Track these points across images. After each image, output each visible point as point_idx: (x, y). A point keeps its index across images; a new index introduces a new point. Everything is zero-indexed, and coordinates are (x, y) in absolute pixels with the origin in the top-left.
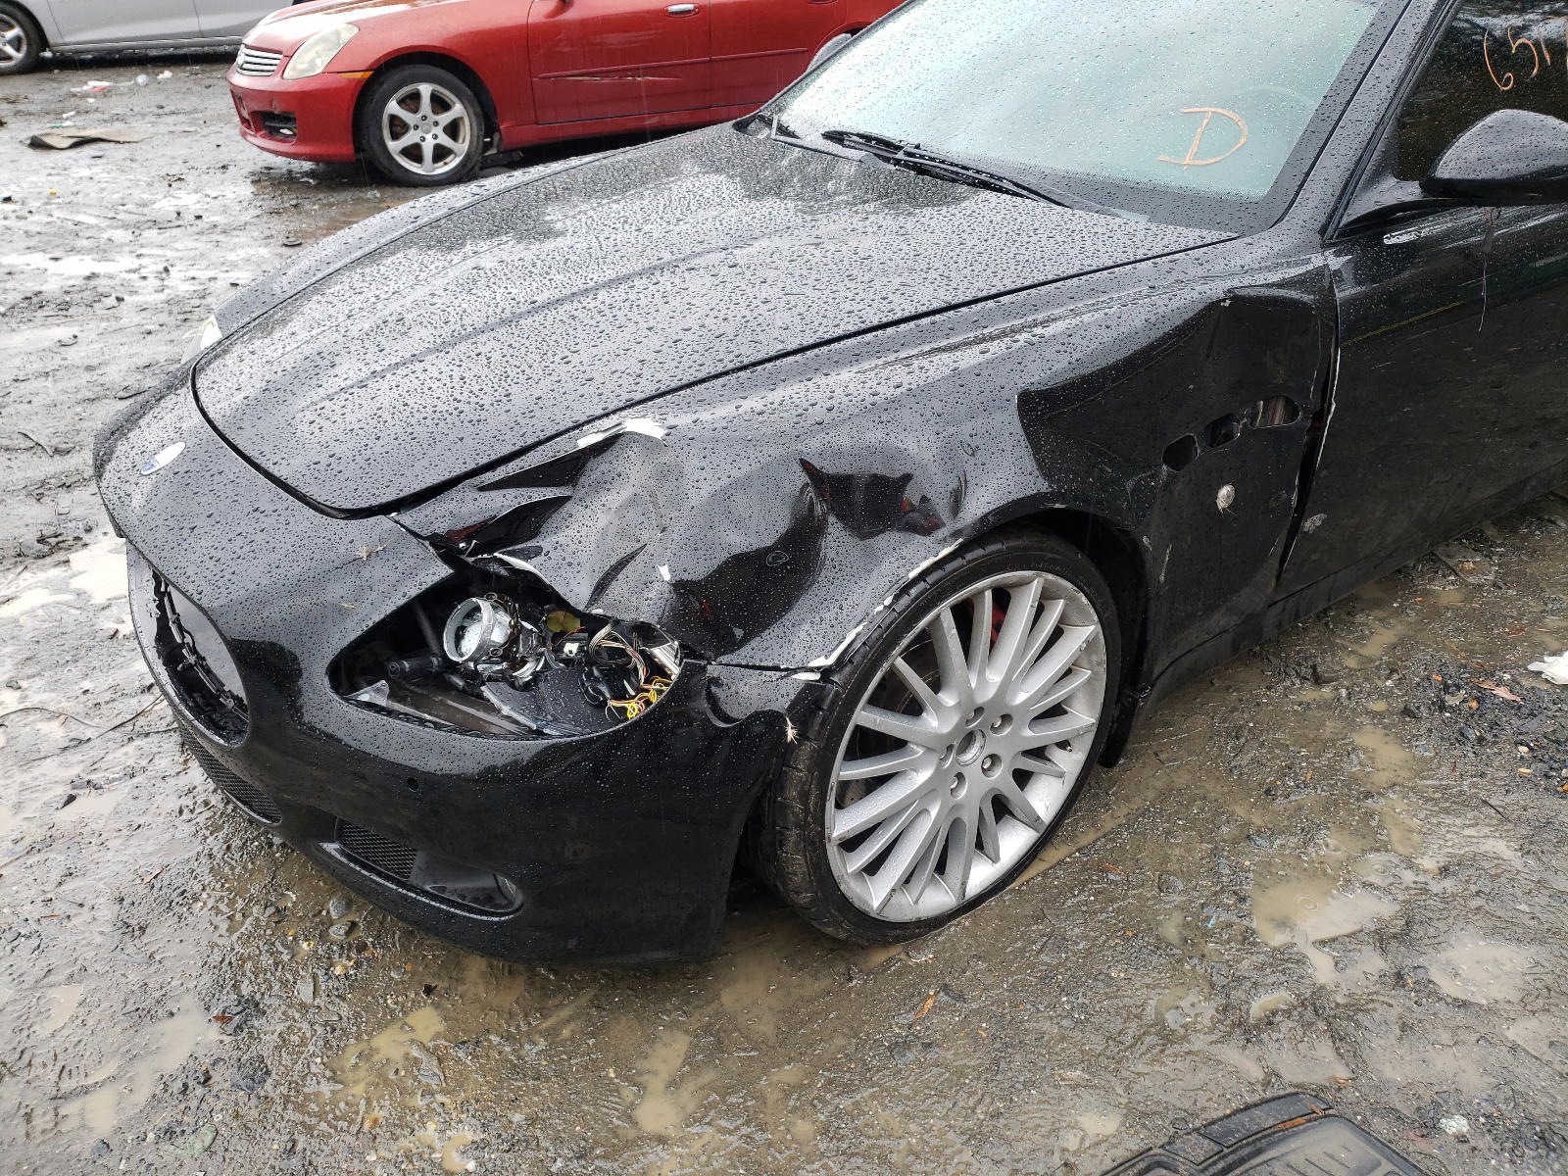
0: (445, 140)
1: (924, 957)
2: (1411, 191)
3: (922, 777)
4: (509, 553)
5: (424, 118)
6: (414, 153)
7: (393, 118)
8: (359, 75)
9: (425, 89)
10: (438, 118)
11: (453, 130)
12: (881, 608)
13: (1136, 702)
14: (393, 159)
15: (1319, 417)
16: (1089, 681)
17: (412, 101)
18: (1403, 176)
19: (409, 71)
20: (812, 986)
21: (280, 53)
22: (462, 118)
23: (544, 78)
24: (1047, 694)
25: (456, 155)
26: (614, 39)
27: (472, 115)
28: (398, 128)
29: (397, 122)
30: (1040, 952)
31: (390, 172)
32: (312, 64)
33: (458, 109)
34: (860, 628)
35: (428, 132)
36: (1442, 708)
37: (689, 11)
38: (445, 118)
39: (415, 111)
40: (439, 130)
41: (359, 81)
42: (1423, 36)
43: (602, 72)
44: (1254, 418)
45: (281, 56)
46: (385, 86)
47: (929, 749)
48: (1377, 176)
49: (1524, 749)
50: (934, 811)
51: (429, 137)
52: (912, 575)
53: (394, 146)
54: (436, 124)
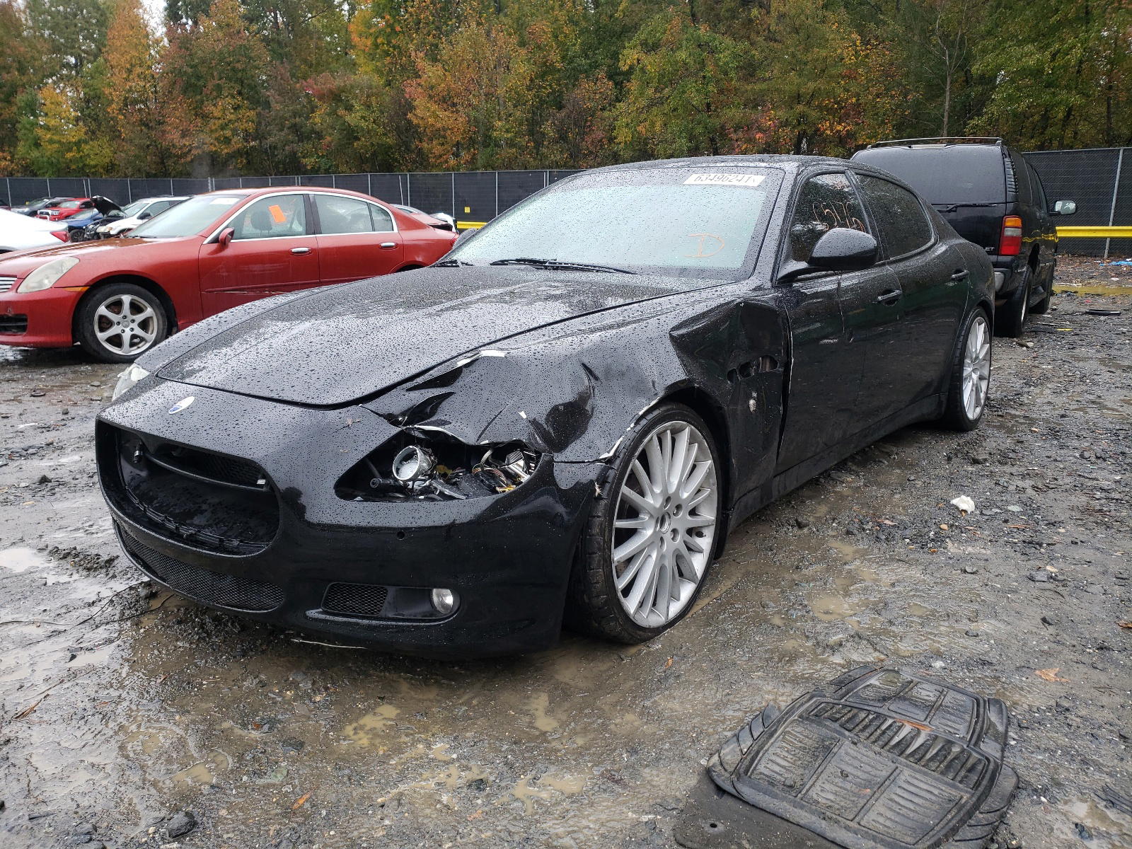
0: (139, 331)
1: (658, 646)
2: (803, 265)
3: (648, 532)
4: (423, 425)
5: (125, 317)
6: (116, 340)
7: (102, 317)
8: (79, 289)
9: (126, 299)
10: (134, 317)
11: (144, 325)
12: (629, 429)
13: (728, 515)
14: (101, 344)
15: (787, 365)
16: (709, 495)
17: (116, 306)
18: (798, 259)
19: (115, 287)
20: (603, 666)
21: (15, 276)
22: (151, 318)
23: (210, 292)
24: (693, 499)
25: (146, 342)
26: (257, 268)
27: (159, 315)
28: (105, 324)
29: (104, 320)
30: (715, 637)
31: (99, 353)
32: (41, 282)
33: (149, 311)
34: (621, 439)
35: (126, 326)
36: (864, 529)
37: (305, 252)
38: (140, 317)
39: (118, 313)
40: (135, 325)
41: (79, 293)
42: (788, 205)
43: (248, 288)
44: (758, 367)
45: (15, 279)
46: (98, 296)
47: (651, 516)
48: (787, 259)
49: (907, 540)
50: (654, 555)
51: (127, 330)
52: (641, 413)
53: (102, 336)
54: (133, 321)
